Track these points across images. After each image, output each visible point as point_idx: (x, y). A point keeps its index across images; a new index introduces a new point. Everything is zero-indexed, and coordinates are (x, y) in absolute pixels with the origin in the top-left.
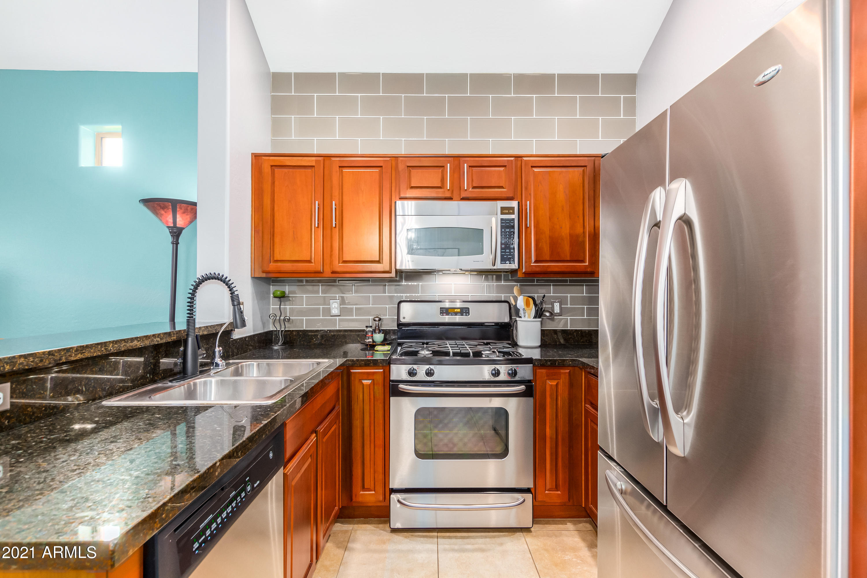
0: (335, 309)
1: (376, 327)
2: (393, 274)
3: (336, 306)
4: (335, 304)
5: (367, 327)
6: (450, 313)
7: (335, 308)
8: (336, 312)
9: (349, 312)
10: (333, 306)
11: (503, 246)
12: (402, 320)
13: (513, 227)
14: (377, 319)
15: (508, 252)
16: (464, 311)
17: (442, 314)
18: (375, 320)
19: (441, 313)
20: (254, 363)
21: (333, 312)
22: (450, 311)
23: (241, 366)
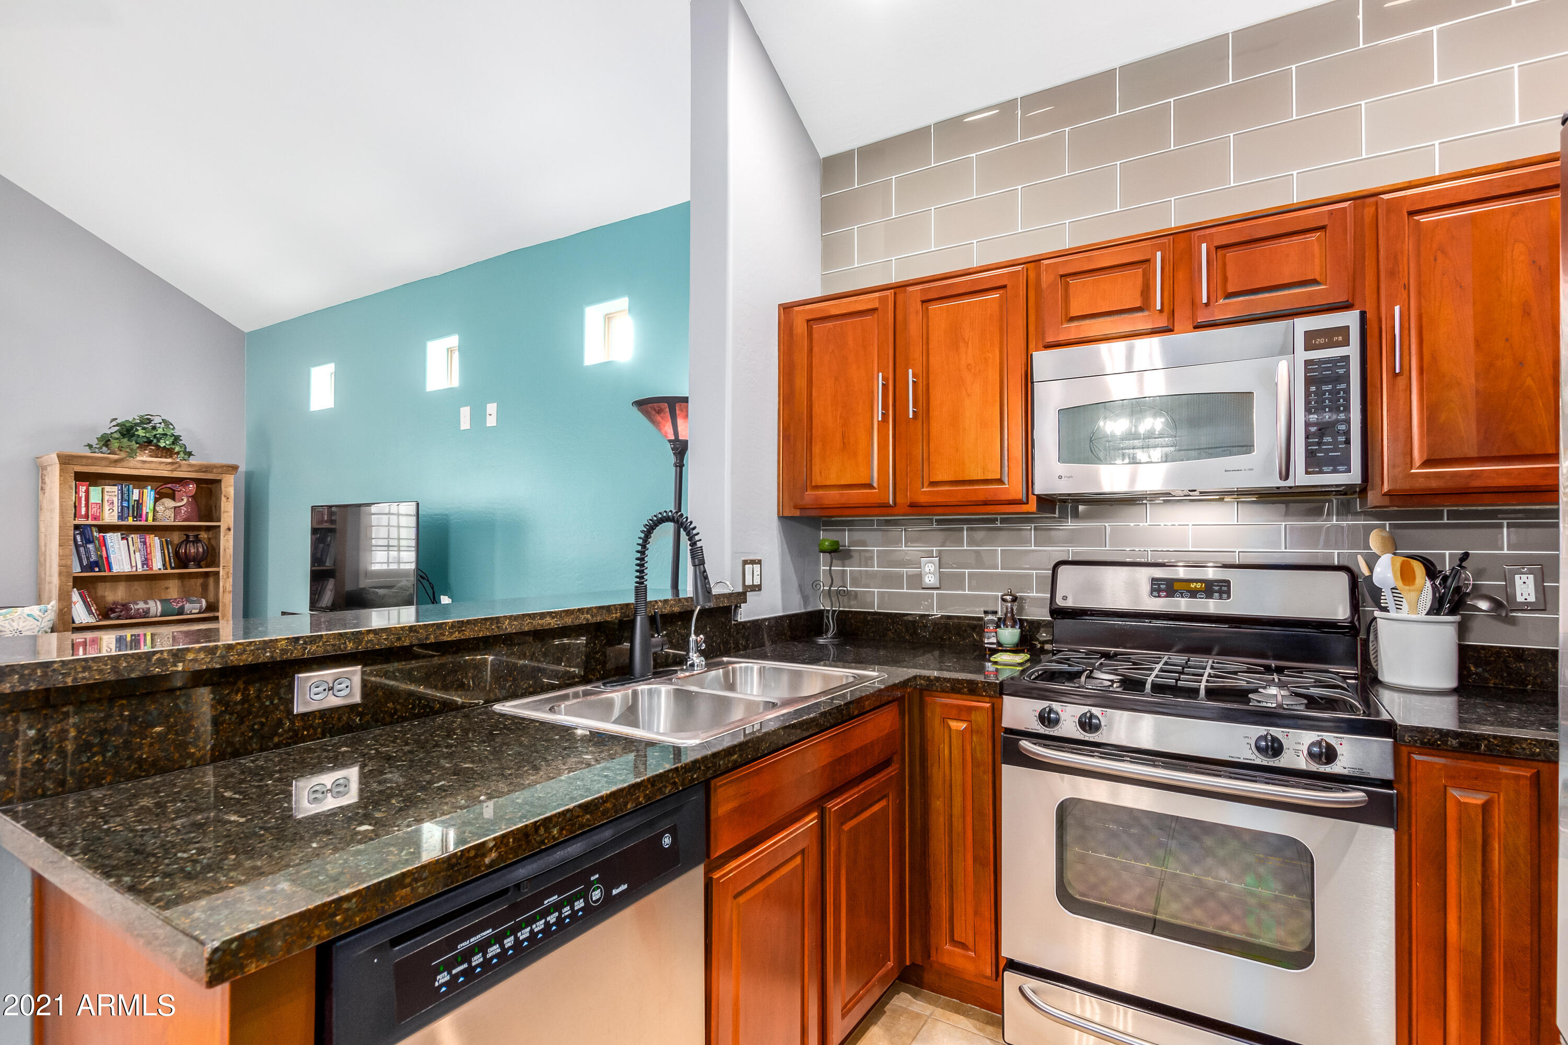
0: (930, 575)
1: (1006, 614)
2: (1032, 506)
3: (932, 570)
4: (930, 565)
5: (986, 612)
6: (1177, 591)
7: (930, 573)
8: (932, 580)
9: (957, 581)
10: (927, 570)
11: (1313, 429)
12: (1060, 602)
13: (1346, 378)
14: (1009, 598)
15: (1328, 443)
16: (1216, 588)
17: (1155, 594)
18: (1004, 600)
19: (1152, 590)
20: (755, 666)
21: (927, 580)
22: (1177, 586)
23: (733, 669)
